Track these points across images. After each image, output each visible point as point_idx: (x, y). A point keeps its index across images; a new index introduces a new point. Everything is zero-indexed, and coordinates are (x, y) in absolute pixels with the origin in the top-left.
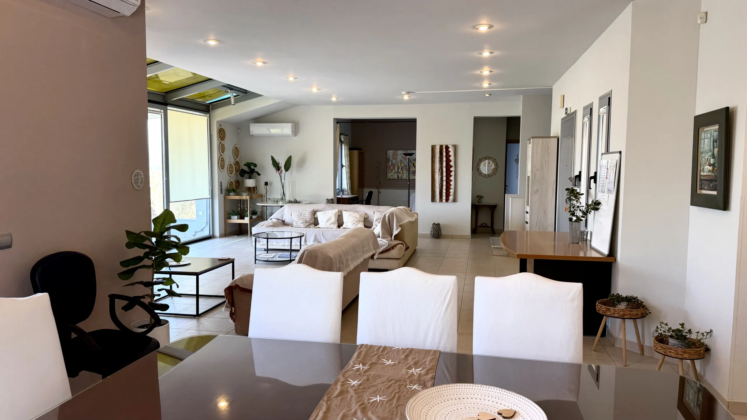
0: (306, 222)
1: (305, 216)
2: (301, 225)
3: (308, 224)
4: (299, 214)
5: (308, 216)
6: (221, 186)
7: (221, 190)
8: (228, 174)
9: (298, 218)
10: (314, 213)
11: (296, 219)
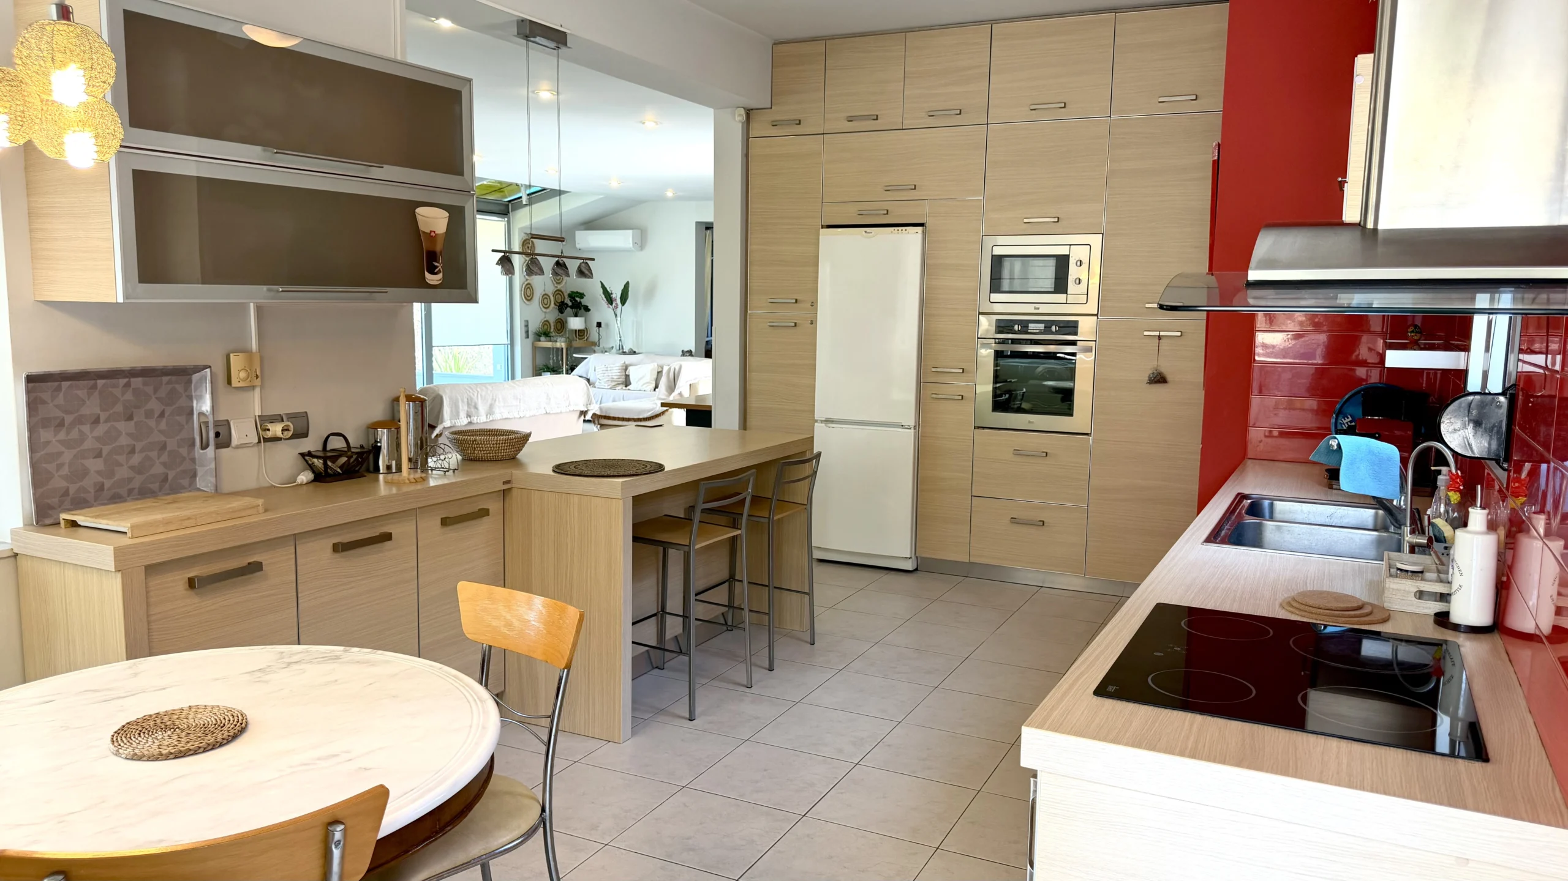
0: (612, 381)
1: (612, 371)
2: (605, 385)
3: (614, 384)
4: (605, 369)
5: (616, 373)
6: (527, 326)
7: (527, 332)
8: (541, 308)
9: (602, 375)
10: (626, 368)
11: (600, 375)
